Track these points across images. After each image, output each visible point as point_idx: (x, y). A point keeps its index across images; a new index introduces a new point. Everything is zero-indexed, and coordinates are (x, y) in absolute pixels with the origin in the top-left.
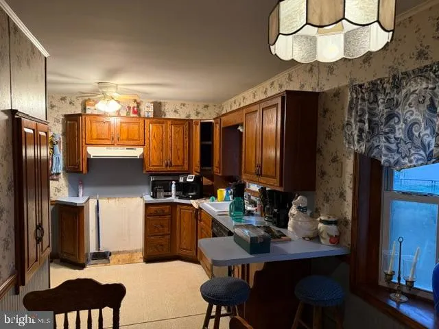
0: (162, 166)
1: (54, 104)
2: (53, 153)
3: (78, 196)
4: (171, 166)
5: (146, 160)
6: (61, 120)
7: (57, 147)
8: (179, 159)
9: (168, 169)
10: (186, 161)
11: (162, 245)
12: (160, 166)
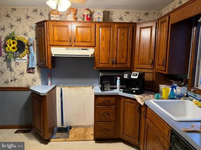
0: (109, 63)
1: (29, 15)
2: (29, 52)
3: (48, 85)
4: (116, 63)
5: (97, 58)
6: (34, 27)
7: (32, 48)
8: (123, 58)
9: (114, 66)
10: (129, 60)
11: (108, 130)
12: (107, 64)
